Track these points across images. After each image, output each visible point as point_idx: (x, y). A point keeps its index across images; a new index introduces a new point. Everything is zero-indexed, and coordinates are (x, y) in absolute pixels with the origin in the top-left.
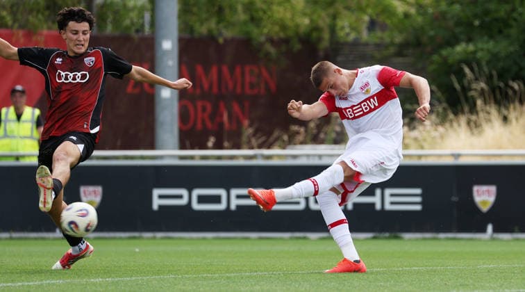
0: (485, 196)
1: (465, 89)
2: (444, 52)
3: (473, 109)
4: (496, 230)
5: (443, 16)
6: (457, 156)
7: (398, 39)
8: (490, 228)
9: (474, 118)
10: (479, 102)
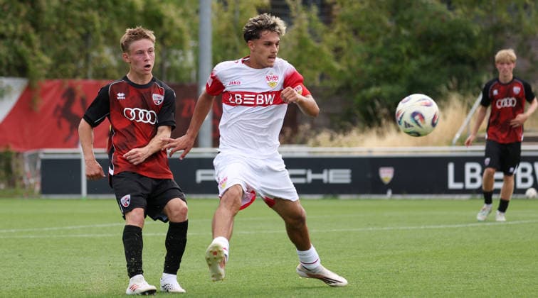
0: (386, 174)
1: (376, 113)
2: (364, 92)
3: (380, 124)
4: (394, 193)
5: (362, 72)
6: (370, 152)
7: (337, 84)
8: (390, 193)
9: (380, 129)
10: (384, 121)
